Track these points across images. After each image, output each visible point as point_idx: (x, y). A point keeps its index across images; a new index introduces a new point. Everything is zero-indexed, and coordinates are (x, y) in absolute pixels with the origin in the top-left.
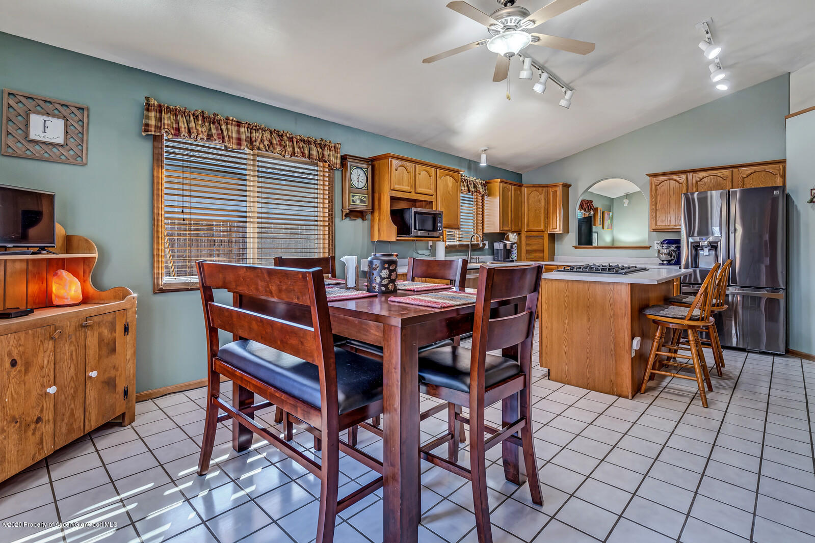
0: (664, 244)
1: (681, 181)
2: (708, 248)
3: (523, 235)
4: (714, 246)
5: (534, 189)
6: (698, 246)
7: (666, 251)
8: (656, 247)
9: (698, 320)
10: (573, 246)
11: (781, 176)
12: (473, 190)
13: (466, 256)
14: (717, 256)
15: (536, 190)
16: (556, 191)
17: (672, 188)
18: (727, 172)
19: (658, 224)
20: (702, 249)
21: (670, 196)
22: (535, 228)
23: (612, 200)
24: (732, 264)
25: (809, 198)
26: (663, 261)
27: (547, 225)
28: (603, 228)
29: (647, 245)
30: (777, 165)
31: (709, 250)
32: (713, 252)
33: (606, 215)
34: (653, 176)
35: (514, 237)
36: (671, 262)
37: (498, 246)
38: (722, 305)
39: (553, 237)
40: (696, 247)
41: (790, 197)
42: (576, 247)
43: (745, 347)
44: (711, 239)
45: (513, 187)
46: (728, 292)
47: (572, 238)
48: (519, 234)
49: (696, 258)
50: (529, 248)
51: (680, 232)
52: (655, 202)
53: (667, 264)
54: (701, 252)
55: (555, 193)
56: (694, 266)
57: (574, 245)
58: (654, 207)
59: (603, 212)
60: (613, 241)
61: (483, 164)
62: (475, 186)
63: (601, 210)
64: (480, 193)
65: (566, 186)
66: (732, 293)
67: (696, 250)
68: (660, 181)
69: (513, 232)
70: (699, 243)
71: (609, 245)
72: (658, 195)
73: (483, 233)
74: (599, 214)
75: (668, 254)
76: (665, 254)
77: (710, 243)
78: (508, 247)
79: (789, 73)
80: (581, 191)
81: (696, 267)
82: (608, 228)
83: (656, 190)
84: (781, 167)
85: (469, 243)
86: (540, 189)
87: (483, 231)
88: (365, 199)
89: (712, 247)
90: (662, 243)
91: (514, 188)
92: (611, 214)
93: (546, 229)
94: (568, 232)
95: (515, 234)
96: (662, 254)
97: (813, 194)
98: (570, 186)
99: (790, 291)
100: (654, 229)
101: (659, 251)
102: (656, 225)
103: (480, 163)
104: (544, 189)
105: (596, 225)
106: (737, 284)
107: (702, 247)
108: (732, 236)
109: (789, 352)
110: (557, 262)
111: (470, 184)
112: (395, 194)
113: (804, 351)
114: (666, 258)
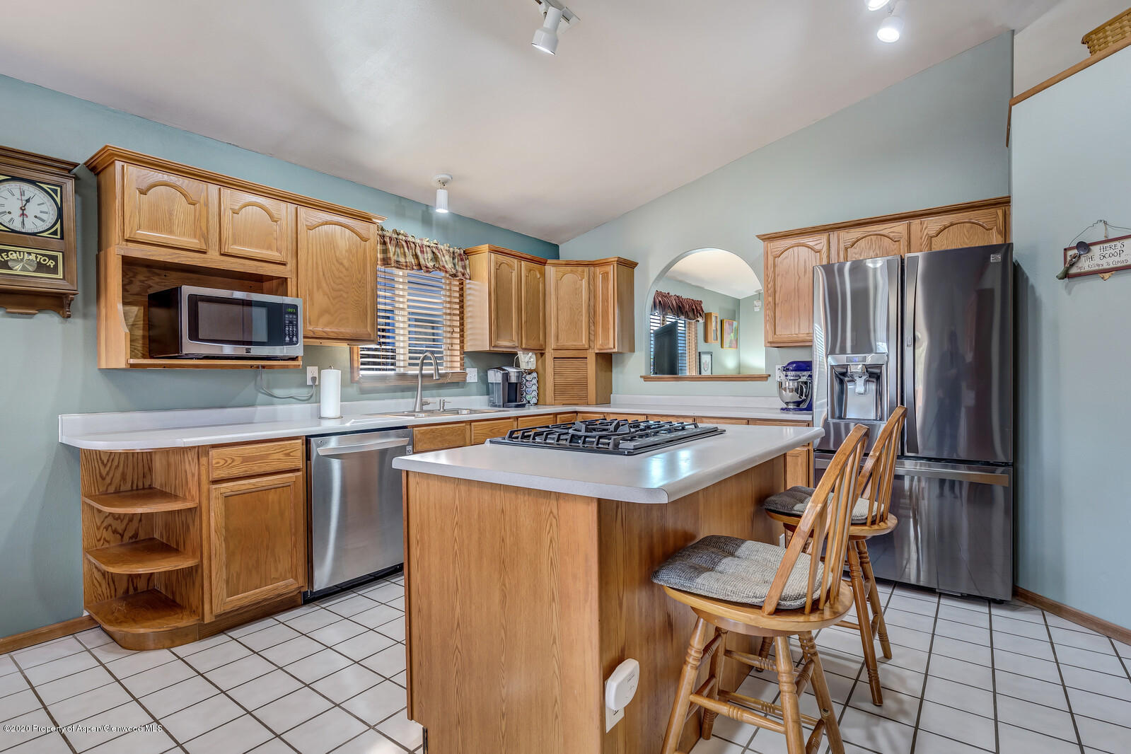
0: (788, 370)
1: (817, 247)
2: (864, 378)
3: (549, 354)
4: (874, 375)
5: (569, 268)
6: (844, 374)
7: (792, 385)
8: (779, 375)
9: (800, 611)
10: (641, 377)
11: (999, 232)
12: (430, 264)
13: (413, 398)
14: (879, 394)
15: (572, 272)
16: (607, 273)
17: (802, 262)
18: (899, 228)
19: (777, 333)
20: (853, 381)
21: (799, 278)
22: (570, 344)
23: (737, 302)
24: (908, 414)
25: (1061, 268)
26: (787, 403)
27: (592, 338)
28: (722, 347)
29: (764, 373)
30: (992, 210)
31: (867, 381)
32: (873, 386)
33: (726, 326)
34: (769, 238)
35: (527, 359)
36: (802, 406)
37: (495, 377)
38: (883, 518)
39: (606, 360)
40: (841, 377)
41: (1021, 268)
42: (646, 378)
43: (934, 585)
44: (870, 359)
45: (523, 262)
46: (900, 471)
47: (638, 362)
48: (541, 353)
49: (840, 400)
50: (559, 380)
51: (811, 346)
52: (772, 289)
53: (793, 409)
54: (850, 386)
55: (605, 276)
56: (837, 414)
57: (643, 374)
58: (770, 299)
59: (721, 321)
60: (739, 366)
61: (442, 210)
62: (435, 258)
63: (716, 317)
64: (446, 272)
65: (627, 266)
66: (908, 472)
67: (842, 382)
68: (782, 249)
69: (527, 350)
70: (846, 366)
71: (734, 373)
72: (778, 275)
73: (463, 353)
74: (714, 324)
75: (797, 390)
76: (792, 391)
77: (867, 367)
78: (513, 379)
79: (1013, 31)
80: (653, 273)
81: (840, 418)
82: (730, 347)
83: (775, 266)
84: (1000, 212)
85: (418, 372)
86: (580, 269)
87: (462, 347)
88: (51, 263)
89: (871, 375)
90: (786, 369)
91: (526, 266)
92: (735, 324)
93: (592, 344)
94: (632, 350)
95: (530, 354)
96: (785, 390)
97: (1069, 258)
98: (636, 264)
99: (1021, 466)
100: (771, 343)
101: (780, 384)
102: (775, 334)
103: (434, 207)
104: (586, 269)
105: (709, 340)
106: (918, 453)
107: (852, 376)
108: (908, 352)
109: (1021, 597)
110: (617, 406)
111: (422, 252)
112: (137, 252)
113: (1050, 594)
114: (792, 397)
